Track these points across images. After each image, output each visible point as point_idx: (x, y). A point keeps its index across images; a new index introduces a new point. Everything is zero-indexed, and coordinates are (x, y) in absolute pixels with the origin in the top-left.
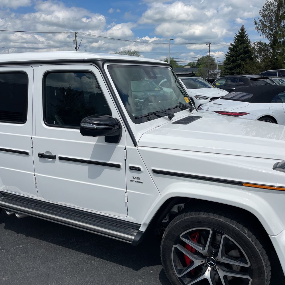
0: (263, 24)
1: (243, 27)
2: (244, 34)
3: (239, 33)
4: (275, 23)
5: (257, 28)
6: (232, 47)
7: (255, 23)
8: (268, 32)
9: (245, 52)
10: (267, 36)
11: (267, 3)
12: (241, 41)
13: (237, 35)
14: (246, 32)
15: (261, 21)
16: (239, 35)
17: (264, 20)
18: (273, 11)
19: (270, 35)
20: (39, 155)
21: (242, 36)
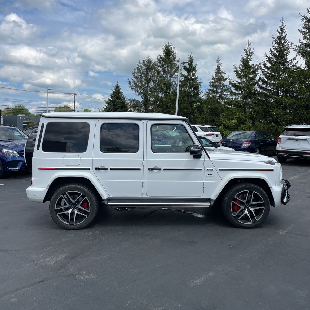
0: (136, 84)
1: (118, 84)
3: (115, 89)
4: (145, 83)
5: (131, 87)
6: (109, 101)
7: (129, 82)
8: (140, 92)
9: (121, 107)
10: (140, 95)
12: (117, 97)
13: (113, 91)
14: (120, 89)
15: (134, 81)
16: (115, 91)
17: (136, 81)
18: (143, 74)
19: (142, 94)
20: (149, 169)
21: (117, 92)
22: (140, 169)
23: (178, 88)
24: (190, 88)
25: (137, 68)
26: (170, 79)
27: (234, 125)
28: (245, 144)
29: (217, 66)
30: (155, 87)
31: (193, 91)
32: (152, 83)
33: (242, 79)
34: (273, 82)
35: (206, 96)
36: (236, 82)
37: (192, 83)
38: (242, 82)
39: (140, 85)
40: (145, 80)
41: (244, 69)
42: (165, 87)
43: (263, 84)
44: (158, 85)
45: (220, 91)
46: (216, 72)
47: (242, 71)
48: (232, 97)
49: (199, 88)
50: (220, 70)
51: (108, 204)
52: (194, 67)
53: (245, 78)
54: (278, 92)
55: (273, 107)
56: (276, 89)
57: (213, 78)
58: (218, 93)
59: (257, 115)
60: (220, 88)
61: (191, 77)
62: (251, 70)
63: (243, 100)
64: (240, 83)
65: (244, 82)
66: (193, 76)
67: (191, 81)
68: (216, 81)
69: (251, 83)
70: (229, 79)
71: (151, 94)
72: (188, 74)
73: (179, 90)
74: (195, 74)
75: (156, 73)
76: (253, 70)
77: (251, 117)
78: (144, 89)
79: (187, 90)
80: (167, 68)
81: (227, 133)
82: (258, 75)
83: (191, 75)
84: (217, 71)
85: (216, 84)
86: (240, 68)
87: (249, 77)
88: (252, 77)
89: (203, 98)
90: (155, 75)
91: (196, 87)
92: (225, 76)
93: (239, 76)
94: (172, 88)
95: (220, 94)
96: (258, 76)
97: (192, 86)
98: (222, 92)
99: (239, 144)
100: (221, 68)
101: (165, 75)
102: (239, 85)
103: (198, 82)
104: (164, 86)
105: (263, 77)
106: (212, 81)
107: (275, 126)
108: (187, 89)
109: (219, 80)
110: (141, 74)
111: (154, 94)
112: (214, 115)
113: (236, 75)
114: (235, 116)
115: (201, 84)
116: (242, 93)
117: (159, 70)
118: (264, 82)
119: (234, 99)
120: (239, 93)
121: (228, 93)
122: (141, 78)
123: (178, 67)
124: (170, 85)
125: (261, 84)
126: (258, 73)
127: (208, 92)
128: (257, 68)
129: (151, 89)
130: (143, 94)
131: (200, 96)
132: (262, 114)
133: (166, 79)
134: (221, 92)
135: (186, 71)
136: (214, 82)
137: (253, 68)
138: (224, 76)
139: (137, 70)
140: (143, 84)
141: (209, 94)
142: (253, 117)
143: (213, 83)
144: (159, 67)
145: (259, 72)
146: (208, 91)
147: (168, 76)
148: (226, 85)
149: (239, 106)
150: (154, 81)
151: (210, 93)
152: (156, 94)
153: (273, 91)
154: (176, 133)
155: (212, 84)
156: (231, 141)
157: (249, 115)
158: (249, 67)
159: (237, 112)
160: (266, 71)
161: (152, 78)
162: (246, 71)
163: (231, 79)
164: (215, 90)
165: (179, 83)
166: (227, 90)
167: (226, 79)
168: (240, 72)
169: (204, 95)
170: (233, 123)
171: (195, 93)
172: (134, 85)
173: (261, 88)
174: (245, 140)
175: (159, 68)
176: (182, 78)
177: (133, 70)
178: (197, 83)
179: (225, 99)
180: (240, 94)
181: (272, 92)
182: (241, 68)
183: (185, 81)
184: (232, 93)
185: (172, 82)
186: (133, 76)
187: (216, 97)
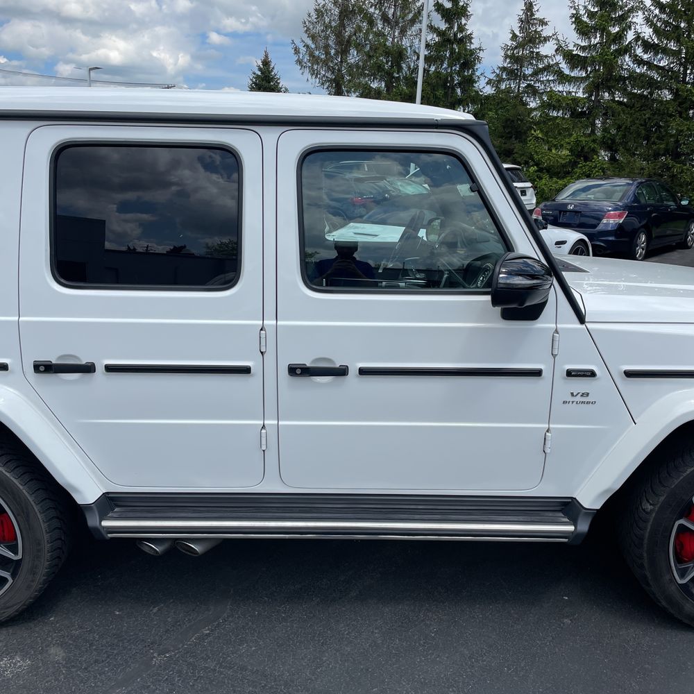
0: (312, 55)
1: (266, 56)
2: (270, 72)
3: (260, 69)
4: (336, 54)
5: (299, 62)
7: (295, 49)
8: (324, 76)
10: (323, 84)
11: (317, 7)
13: (254, 74)
14: (273, 68)
15: (307, 46)
16: (259, 73)
17: (313, 46)
18: (331, 27)
19: (328, 81)
20: (293, 370)
21: (266, 76)
22: (246, 370)
23: (422, 64)
24: (450, 65)
25: (316, 10)
26: (401, 39)
27: (563, 162)
28: (610, 217)
29: (525, 4)
30: (361, 63)
31: (459, 73)
32: (353, 52)
33: (589, 38)
34: (672, 46)
35: (493, 87)
36: (574, 46)
37: (457, 50)
38: (590, 46)
39: (323, 57)
40: (336, 44)
41: (596, 10)
42: (387, 62)
43: (645, 52)
44: (370, 57)
45: (529, 71)
46: (521, 20)
47: (591, 15)
48: (560, 88)
49: (475, 64)
50: (534, 15)
51: (105, 523)
52: (463, 6)
53: (598, 36)
54: (685, 74)
55: (671, 116)
56: (681, 64)
57: (514, 37)
58: (525, 77)
59: (624, 136)
60: (532, 64)
61: (455, 35)
62: (615, 14)
63: (591, 95)
64: (583, 48)
65: (595, 46)
66: (461, 32)
67: (455, 46)
68: (521, 46)
69: (613, 48)
70: (557, 39)
71: (350, 81)
72: (447, 25)
73: (424, 69)
74: (465, 24)
75: (364, 24)
76: (620, 13)
77: (610, 142)
78: (334, 69)
79: (446, 69)
80: (393, 10)
81: (545, 184)
82: (633, 28)
83: (456, 29)
84: (524, 16)
85: (520, 53)
86: (585, 7)
87: (609, 33)
88: (618, 33)
89: (485, 91)
90: (360, 31)
91: (467, 60)
92: (547, 31)
93: (583, 30)
94: (404, 65)
95: (531, 80)
96: (633, 30)
97: (458, 59)
98: (536, 73)
99: (593, 217)
100: (535, 8)
101: (387, 29)
102: (581, 54)
103: (473, 47)
104: (385, 61)
105: (647, 32)
106: (509, 43)
107: (673, 166)
108: (445, 66)
109: (530, 41)
110: (327, 27)
111: (358, 81)
112: (511, 137)
113: (574, 26)
114: (567, 140)
115: (481, 54)
116: (588, 77)
117: (372, 15)
118: (647, 46)
119: (565, 94)
120: (579, 77)
121: (551, 78)
122: (327, 38)
123: (422, 6)
124: (398, 55)
125: (639, 51)
126: (634, 20)
127: (498, 75)
128: (632, 7)
129: (350, 67)
130: (331, 81)
131: (476, 85)
132: (639, 135)
133: (391, 39)
134: (532, 75)
135: (443, 17)
136: (516, 48)
137: (621, 8)
138: (542, 30)
139: (314, 16)
140: (330, 54)
141: (500, 80)
142: (613, 141)
143: (513, 49)
144: (371, 7)
145: (638, 19)
146: (498, 71)
147: (394, 32)
148: (546, 56)
149: (580, 114)
150: (359, 47)
151: (504, 77)
152: (363, 80)
153: (672, 72)
154: (414, 185)
155: (509, 53)
156: (571, 207)
157: (604, 137)
158: (610, 6)
159: (573, 127)
160: (656, 15)
161: (354, 37)
162: (602, 16)
163: (560, 38)
164: (517, 69)
165: (423, 52)
166: (548, 68)
167: (546, 39)
168: (585, 19)
169: (487, 83)
170: (560, 157)
171: (464, 77)
172: (307, 57)
173: (640, 62)
174: (607, 205)
175: (372, 10)
176: (433, 38)
177: (306, 17)
178: (471, 50)
179: (543, 93)
180: (582, 79)
181: (668, 72)
182: (589, 7)
183: (439, 47)
184: (563, 78)
185: (406, 49)
186: (306, 31)
187: (519, 87)
